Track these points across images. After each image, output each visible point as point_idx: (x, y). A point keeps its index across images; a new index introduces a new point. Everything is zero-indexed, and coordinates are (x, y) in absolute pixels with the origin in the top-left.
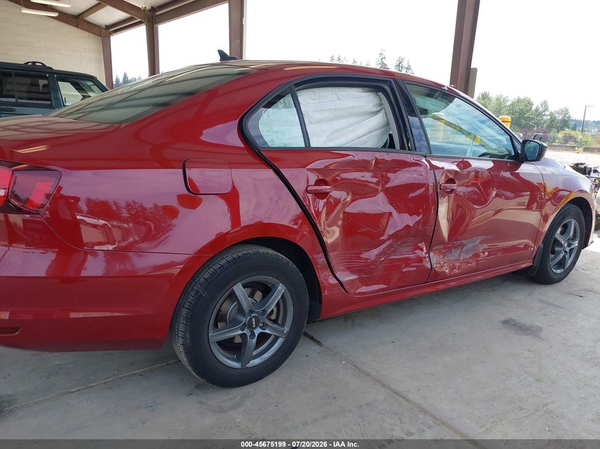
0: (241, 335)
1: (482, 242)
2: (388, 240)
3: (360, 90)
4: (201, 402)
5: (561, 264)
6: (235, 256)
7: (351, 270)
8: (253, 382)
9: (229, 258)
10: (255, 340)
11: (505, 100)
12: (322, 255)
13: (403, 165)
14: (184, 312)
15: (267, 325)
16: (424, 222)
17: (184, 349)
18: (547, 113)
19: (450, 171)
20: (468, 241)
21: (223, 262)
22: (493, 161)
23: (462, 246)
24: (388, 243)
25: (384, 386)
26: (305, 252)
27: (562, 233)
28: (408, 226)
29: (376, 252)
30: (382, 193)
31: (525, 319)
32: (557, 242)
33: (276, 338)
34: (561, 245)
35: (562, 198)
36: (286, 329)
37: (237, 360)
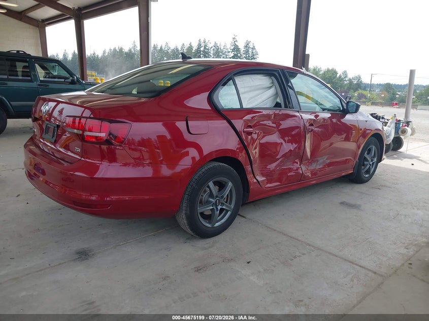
0: (211, 210)
1: (327, 159)
2: (281, 158)
3: (262, 75)
4: (193, 246)
5: (368, 172)
6: (209, 167)
7: (263, 175)
8: (217, 235)
9: (206, 168)
10: (218, 212)
11: (319, 70)
12: (249, 166)
13: (288, 116)
14: (186, 197)
15: (224, 204)
16: (299, 148)
17: (186, 216)
18: (347, 79)
19: (310, 119)
20: (321, 158)
21: (203, 170)
22: (331, 113)
23: (318, 161)
24: (280, 160)
25: (285, 235)
26: (242, 164)
27: (368, 154)
28: (291, 150)
29: (274, 165)
30: (277, 132)
31: (352, 202)
32: (365, 159)
33: (227, 211)
34: (368, 161)
35: (368, 134)
36: (232, 206)
37: (210, 223)
